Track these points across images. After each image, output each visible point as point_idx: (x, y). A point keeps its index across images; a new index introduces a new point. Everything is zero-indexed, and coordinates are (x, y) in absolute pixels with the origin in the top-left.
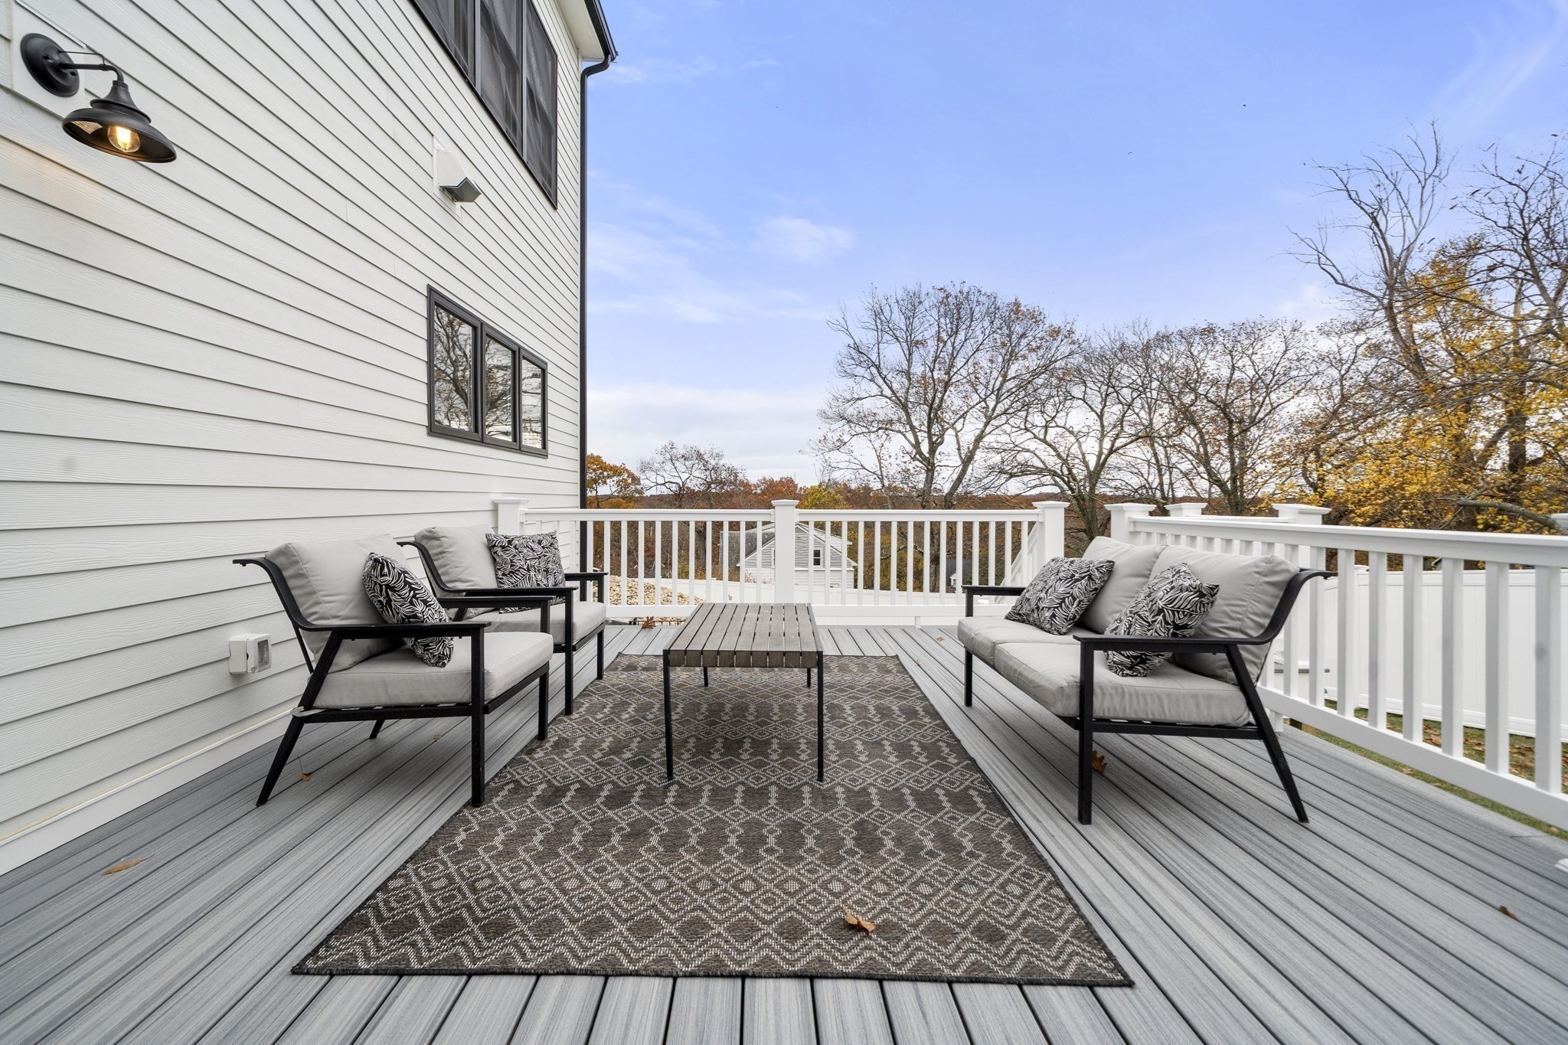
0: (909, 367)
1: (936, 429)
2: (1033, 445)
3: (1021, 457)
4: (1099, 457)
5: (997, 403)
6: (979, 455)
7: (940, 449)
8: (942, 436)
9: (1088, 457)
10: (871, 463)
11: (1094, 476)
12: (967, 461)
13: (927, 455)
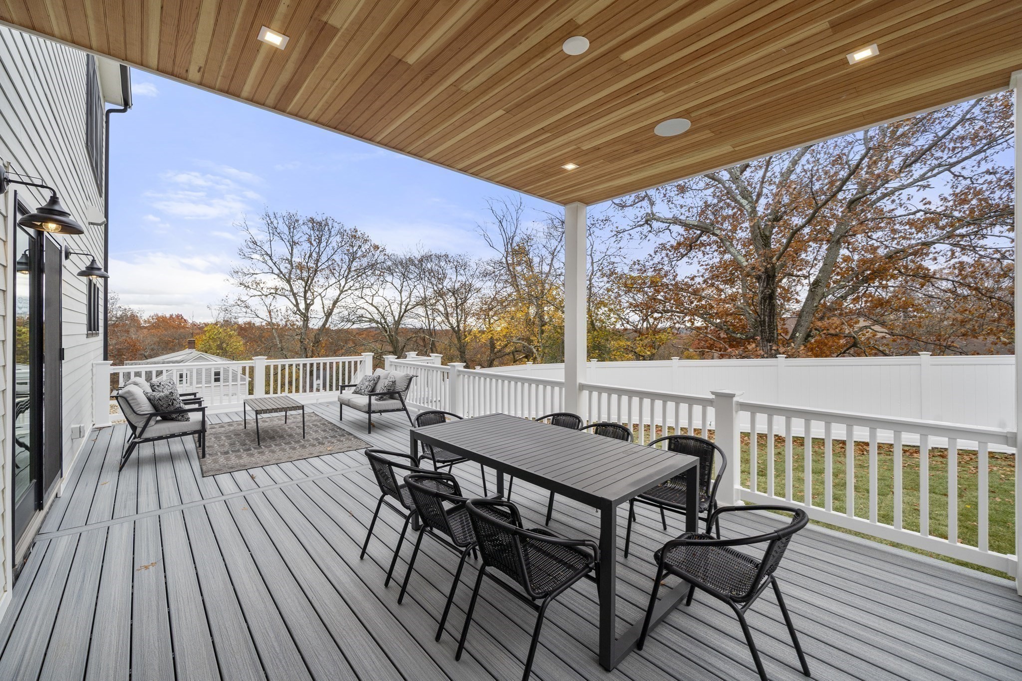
0: (292, 258)
1: (309, 294)
2: (366, 306)
3: (360, 312)
4: (400, 313)
5: (346, 283)
6: (336, 311)
7: (312, 308)
8: (313, 300)
9: (394, 313)
10: (264, 314)
11: (398, 323)
12: (329, 314)
13: (304, 311)
